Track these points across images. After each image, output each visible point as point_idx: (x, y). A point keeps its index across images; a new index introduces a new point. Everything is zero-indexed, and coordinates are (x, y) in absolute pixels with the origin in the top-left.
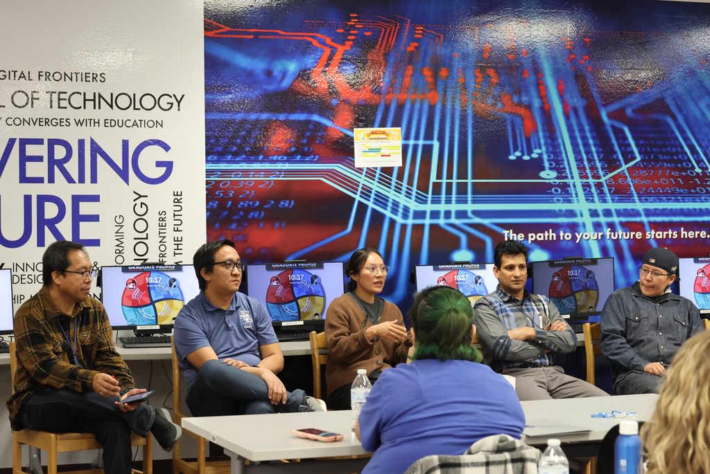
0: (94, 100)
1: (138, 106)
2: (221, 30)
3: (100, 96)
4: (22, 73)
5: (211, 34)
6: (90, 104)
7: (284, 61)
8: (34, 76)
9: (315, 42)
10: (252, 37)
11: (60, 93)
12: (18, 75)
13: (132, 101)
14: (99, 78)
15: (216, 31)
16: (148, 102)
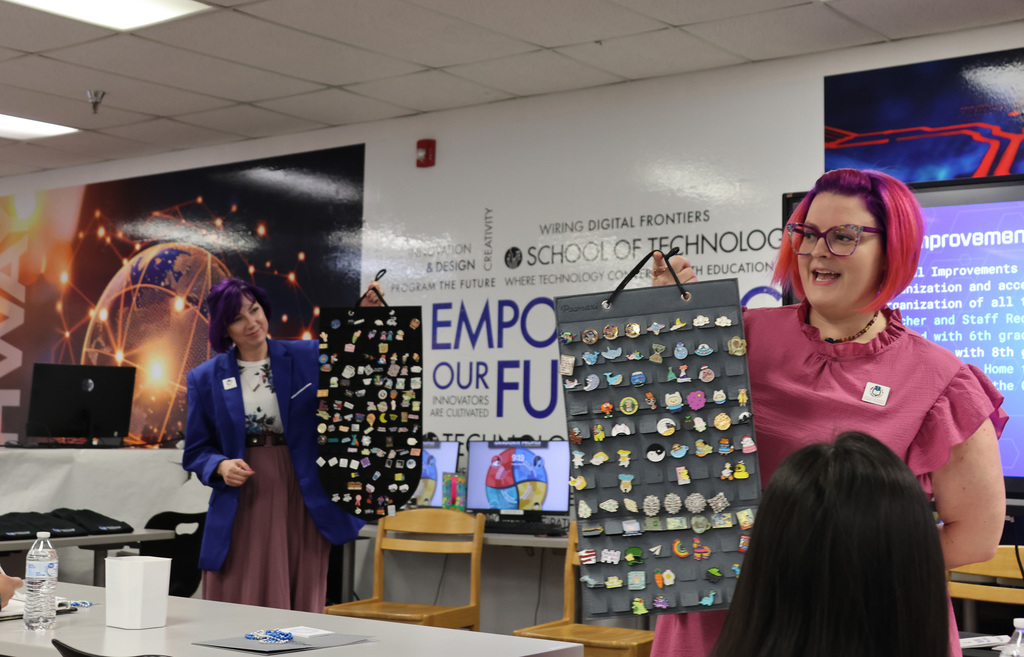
0: (697, 244)
1: (745, 246)
2: (846, 139)
3: (703, 238)
4: (625, 220)
5: (833, 145)
6: (692, 249)
7: (930, 168)
8: (636, 222)
9: (976, 136)
10: (886, 141)
11: (661, 239)
12: (621, 222)
13: (739, 240)
14: (702, 217)
15: (839, 141)
16: (757, 240)
